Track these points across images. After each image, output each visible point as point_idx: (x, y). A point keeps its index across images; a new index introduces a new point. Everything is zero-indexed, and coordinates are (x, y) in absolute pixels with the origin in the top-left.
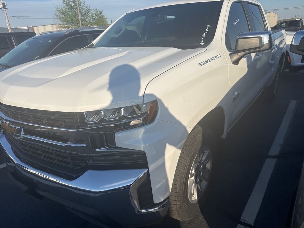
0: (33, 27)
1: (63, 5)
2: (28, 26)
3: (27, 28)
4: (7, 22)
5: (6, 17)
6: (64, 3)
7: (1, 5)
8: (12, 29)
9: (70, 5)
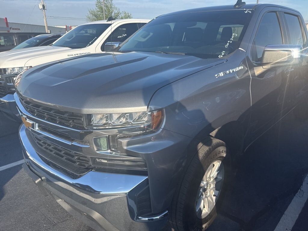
0: (71, 26)
1: (96, 9)
2: (66, 26)
3: (65, 27)
4: (45, 21)
5: (45, 17)
6: (97, 6)
7: (42, 6)
8: (49, 28)
9: (101, 8)
